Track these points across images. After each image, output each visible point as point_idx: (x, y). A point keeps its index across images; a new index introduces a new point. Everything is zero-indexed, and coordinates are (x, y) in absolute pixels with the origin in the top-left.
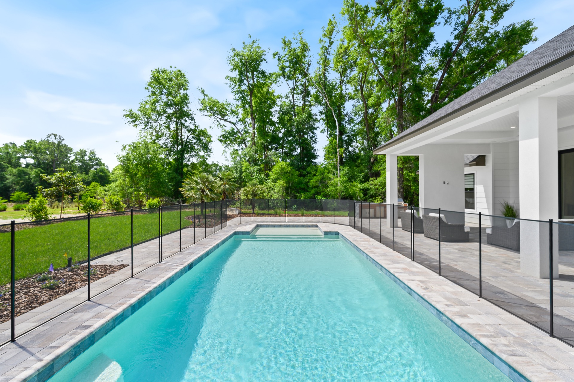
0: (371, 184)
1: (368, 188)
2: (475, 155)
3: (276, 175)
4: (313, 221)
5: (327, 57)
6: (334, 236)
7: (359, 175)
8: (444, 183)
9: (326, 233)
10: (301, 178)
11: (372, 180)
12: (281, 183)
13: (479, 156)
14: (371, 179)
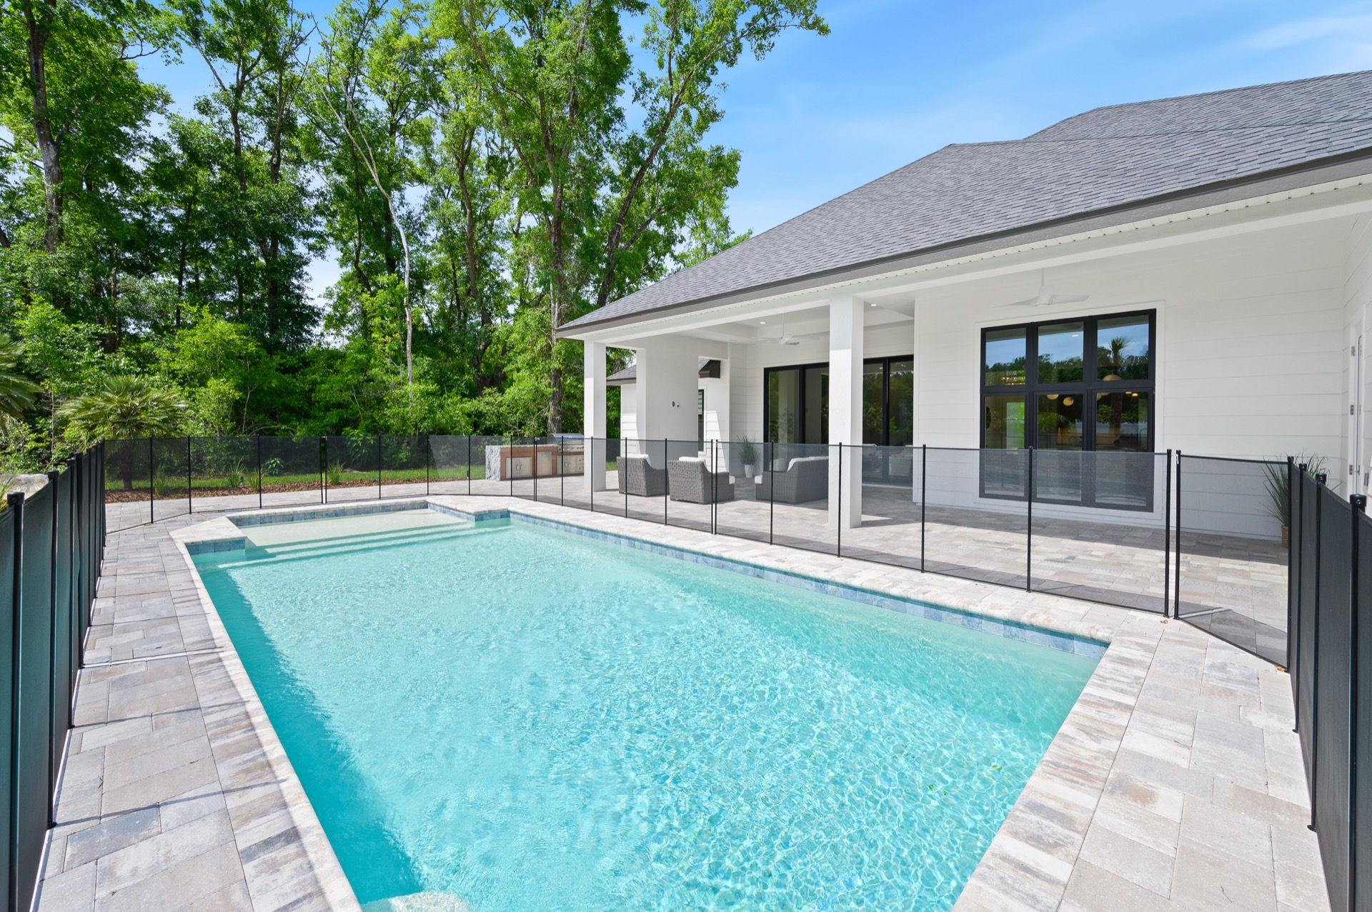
0: (488, 403)
1: (481, 412)
2: (706, 359)
3: (193, 363)
4: (396, 494)
5: (360, 45)
6: (499, 521)
7: (457, 380)
8: (674, 404)
9: (480, 517)
10: (287, 377)
11: (490, 394)
12: (219, 388)
13: (711, 362)
14: (487, 390)
